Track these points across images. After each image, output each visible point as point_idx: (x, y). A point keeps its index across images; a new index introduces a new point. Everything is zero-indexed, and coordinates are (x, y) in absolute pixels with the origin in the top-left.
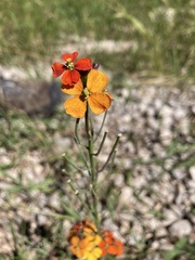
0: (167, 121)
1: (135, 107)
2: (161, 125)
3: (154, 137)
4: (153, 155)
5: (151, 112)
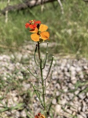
0: (74, 73)
1: (59, 68)
3: (68, 80)
4: (69, 89)
5: (66, 70)
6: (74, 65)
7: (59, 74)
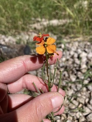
0: (84, 60)
1: (68, 53)
2: (81, 62)
3: (77, 68)
4: (78, 78)
5: (76, 55)
6: (87, 50)
7: (67, 60)
